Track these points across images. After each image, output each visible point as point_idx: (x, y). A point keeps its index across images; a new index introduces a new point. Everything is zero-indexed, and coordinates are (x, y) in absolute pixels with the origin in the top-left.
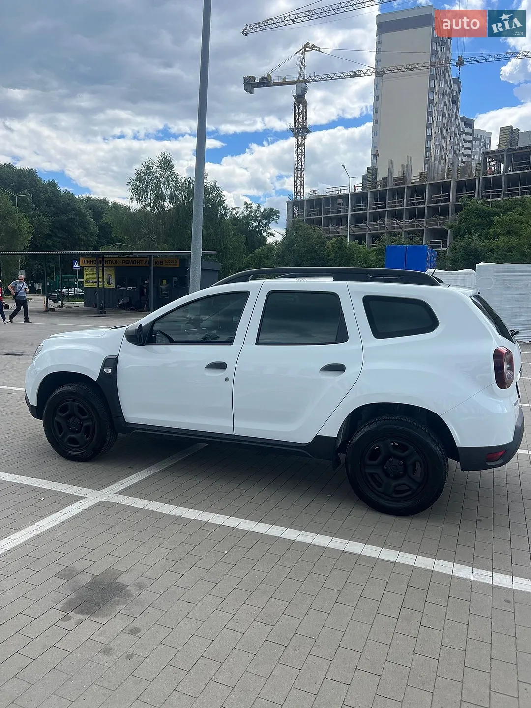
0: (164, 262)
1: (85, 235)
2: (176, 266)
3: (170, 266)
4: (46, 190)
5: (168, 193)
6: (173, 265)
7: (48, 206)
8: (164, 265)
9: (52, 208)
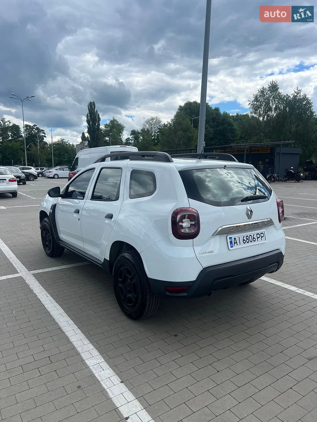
0: (260, 150)
1: (232, 137)
2: (267, 152)
3: (265, 152)
4: (213, 113)
5: (274, 106)
6: (266, 151)
7: (213, 122)
8: (260, 152)
9: (215, 123)
